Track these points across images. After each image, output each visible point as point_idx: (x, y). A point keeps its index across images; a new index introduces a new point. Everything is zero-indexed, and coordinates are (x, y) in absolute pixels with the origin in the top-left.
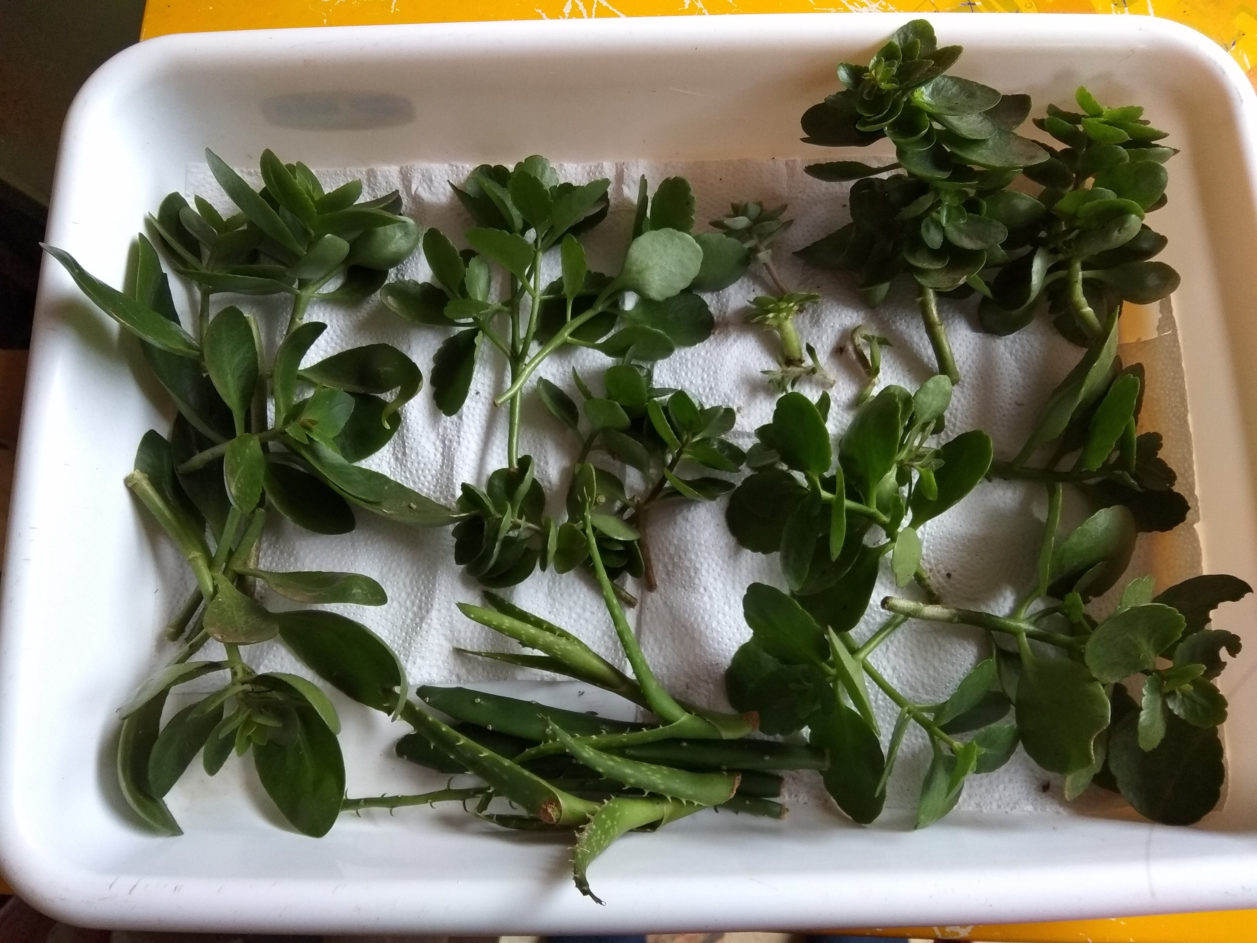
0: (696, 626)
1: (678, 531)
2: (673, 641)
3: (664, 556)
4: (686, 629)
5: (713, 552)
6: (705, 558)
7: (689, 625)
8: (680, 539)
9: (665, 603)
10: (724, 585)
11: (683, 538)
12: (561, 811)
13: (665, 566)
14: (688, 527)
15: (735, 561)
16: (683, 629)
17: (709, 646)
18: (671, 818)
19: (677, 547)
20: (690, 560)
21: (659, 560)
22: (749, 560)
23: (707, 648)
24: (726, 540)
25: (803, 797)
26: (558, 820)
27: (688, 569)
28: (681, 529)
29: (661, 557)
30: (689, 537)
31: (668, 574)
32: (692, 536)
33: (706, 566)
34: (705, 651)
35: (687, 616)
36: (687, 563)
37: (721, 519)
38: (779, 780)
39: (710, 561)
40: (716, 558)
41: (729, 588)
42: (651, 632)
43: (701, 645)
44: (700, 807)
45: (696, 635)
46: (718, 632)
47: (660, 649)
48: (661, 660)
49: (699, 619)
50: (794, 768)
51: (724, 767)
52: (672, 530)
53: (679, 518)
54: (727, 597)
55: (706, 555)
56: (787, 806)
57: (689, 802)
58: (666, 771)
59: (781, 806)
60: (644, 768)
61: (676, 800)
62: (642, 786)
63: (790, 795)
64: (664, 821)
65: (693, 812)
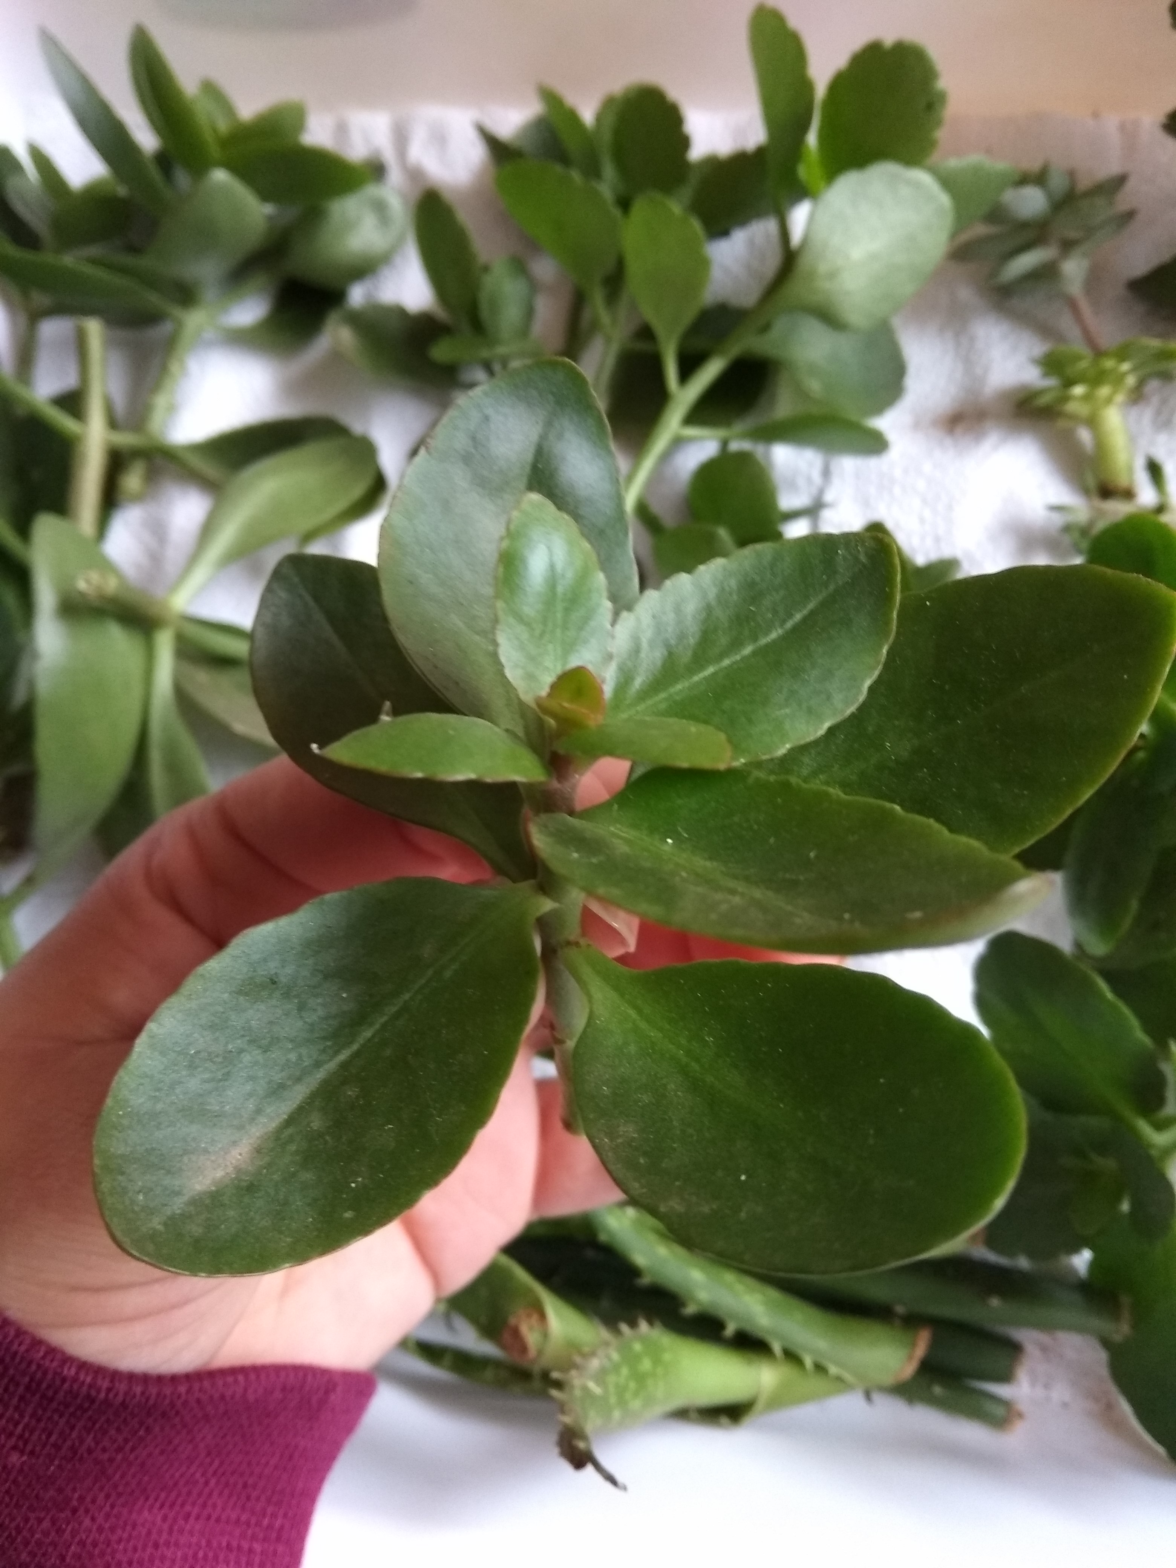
12: (545, 1335)
18: (778, 1401)
25: (1061, 1392)
26: (540, 1352)
38: (1014, 1349)
44: (841, 1385)
50: (1048, 1327)
51: (900, 1309)
56: (1023, 1406)
57: (820, 1368)
58: (774, 1294)
59: (1007, 1404)
60: (730, 1277)
61: (792, 1357)
62: (721, 1314)
63: (1033, 1383)
64: (759, 1406)
65: (828, 1394)
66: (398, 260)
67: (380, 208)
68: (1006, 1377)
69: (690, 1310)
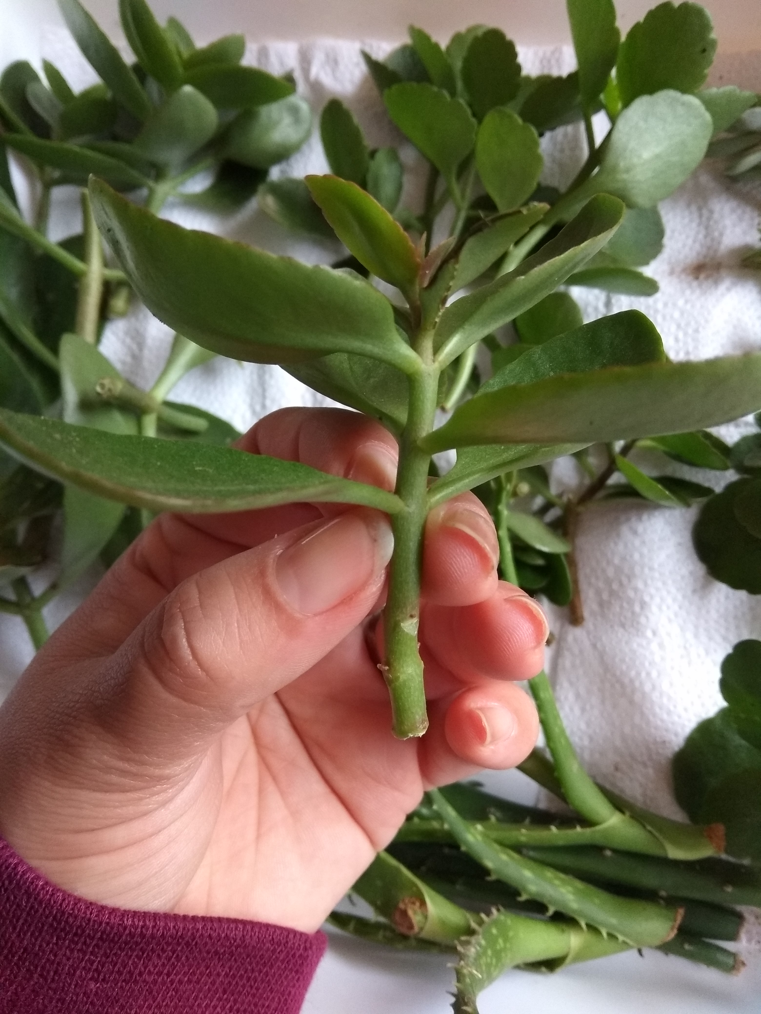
0: (637, 684)
1: (621, 547)
2: (603, 702)
3: (597, 578)
4: (623, 685)
5: (670, 582)
6: (658, 589)
7: (626, 681)
8: (623, 559)
9: (594, 646)
10: (683, 629)
11: (628, 557)
12: (426, 917)
13: (598, 593)
14: (637, 542)
15: (702, 598)
16: (618, 686)
17: (655, 715)
18: (581, 956)
19: (619, 570)
20: (636, 590)
21: (590, 584)
22: (722, 599)
23: (651, 718)
24: (691, 567)
26: (421, 929)
27: (630, 602)
28: (626, 546)
29: (593, 580)
30: (636, 556)
31: (601, 604)
32: (642, 555)
33: (657, 600)
34: (648, 723)
35: (624, 667)
36: (631, 594)
37: (686, 538)
38: (740, 918)
39: (664, 593)
40: (673, 590)
41: (689, 635)
42: (571, 683)
43: (642, 714)
44: (626, 946)
45: (637, 697)
46: (670, 698)
47: (583, 710)
48: (583, 726)
49: (643, 675)
51: (663, 893)
52: (612, 545)
53: (625, 530)
54: (685, 648)
55: (659, 584)
56: (743, 957)
57: (611, 936)
58: (579, 885)
59: (734, 955)
60: (549, 873)
61: (593, 928)
62: (545, 901)
63: (749, 940)
64: (568, 960)
65: (615, 952)
66: (305, 148)
67: (294, 111)
68: (733, 937)
69: (524, 897)
